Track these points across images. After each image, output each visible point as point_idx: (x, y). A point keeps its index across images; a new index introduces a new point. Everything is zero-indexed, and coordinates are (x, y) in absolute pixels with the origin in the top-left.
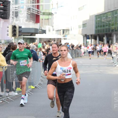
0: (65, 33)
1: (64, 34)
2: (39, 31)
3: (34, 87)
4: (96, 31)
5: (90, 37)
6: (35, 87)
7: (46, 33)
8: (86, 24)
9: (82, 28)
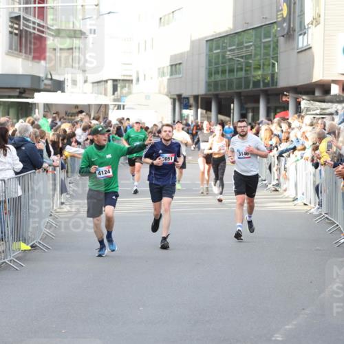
0: (119, 89)
1: (116, 93)
2: (45, 85)
3: (29, 248)
4: (208, 85)
5: (192, 101)
6: (32, 247)
7: (63, 91)
8: (180, 64)
9: (168, 77)
